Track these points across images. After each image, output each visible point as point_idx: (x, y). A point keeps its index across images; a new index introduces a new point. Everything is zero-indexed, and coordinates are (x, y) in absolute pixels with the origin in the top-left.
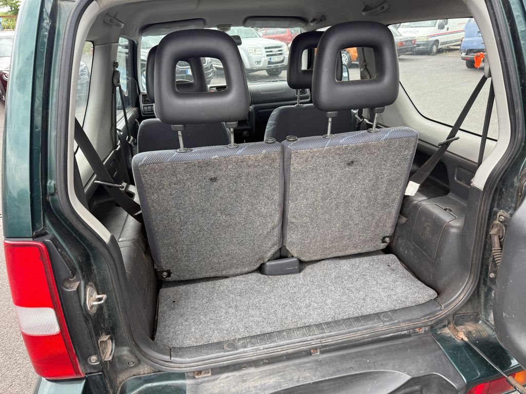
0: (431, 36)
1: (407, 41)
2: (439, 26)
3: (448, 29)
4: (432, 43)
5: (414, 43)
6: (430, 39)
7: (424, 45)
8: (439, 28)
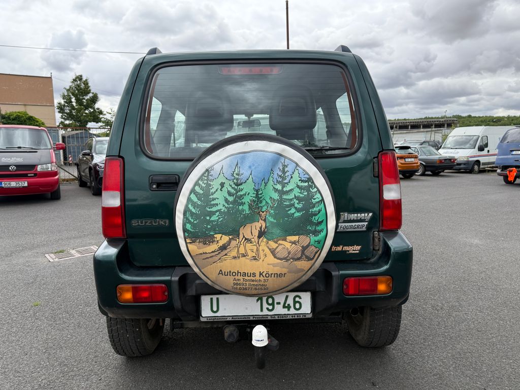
0: (471, 157)
1: (445, 160)
2: (478, 148)
3: (488, 151)
4: (473, 162)
5: (454, 162)
6: (471, 159)
7: (465, 164)
8: (479, 150)
